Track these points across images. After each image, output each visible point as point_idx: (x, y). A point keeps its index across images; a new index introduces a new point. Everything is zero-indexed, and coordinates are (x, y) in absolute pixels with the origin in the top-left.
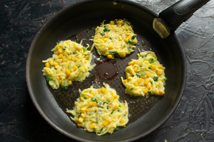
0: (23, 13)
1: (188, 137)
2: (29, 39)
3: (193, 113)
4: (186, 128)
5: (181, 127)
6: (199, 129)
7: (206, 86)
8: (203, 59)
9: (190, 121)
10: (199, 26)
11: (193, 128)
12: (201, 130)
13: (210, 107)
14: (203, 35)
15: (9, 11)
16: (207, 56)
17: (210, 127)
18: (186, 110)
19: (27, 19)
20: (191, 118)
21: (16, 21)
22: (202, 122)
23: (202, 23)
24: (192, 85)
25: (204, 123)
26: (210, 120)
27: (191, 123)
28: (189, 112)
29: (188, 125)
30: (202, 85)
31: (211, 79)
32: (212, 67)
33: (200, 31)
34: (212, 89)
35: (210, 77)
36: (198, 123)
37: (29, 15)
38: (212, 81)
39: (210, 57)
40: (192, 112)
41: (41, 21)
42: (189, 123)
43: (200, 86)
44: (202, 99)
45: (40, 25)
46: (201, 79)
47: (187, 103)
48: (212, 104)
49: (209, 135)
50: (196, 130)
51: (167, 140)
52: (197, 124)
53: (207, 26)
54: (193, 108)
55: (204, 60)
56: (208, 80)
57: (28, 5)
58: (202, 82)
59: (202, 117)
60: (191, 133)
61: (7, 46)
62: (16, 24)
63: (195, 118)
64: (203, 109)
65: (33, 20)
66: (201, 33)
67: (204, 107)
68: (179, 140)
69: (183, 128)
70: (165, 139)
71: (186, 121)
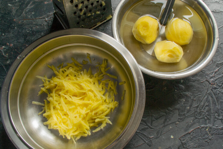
0: (27, 11)
1: (194, 132)
2: (34, 38)
3: (198, 109)
4: (192, 123)
5: (187, 122)
6: (204, 124)
7: (210, 80)
9: (195, 117)
11: (199, 123)
12: (206, 125)
13: (214, 102)
15: (13, 10)
17: (216, 122)
18: (191, 106)
19: (31, 17)
20: (196, 113)
21: (21, 20)
22: (207, 117)
24: (196, 80)
25: (209, 118)
26: (215, 115)
27: (196, 118)
28: (194, 107)
29: (194, 120)
30: (206, 80)
31: (215, 74)
32: (215, 62)
34: (216, 84)
35: (213, 72)
36: (204, 118)
37: (33, 13)
38: (215, 76)
40: (197, 107)
41: (45, 19)
42: (194, 118)
43: (204, 81)
44: (206, 94)
45: (44, 23)
46: (205, 74)
47: (192, 99)
48: (216, 98)
49: (215, 130)
50: (202, 125)
51: (173, 135)
52: (202, 119)
54: (197, 103)
56: (212, 75)
57: (31, 3)
58: (206, 77)
59: (206, 112)
60: (197, 128)
61: (12, 45)
62: (20, 22)
63: (200, 113)
64: (207, 104)
65: (37, 18)
67: (209, 102)
68: (185, 135)
69: (189, 124)
70: (171, 135)
71: (191, 117)
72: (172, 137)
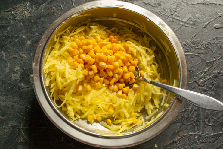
1: (180, 140)
3: (186, 114)
4: (178, 130)
5: (173, 129)
6: (193, 131)
7: (199, 82)
8: (195, 51)
9: (182, 123)
10: (189, 14)
11: (186, 130)
12: (195, 132)
14: (194, 24)
16: (200, 48)
17: (205, 129)
20: (183, 119)
22: (196, 124)
23: (192, 10)
25: (198, 124)
26: (205, 121)
27: (184, 124)
28: (181, 112)
29: (181, 127)
30: (195, 82)
31: (204, 74)
32: (205, 61)
33: (190, 20)
34: (205, 85)
35: (203, 72)
36: (192, 124)
38: (205, 77)
39: (202, 49)
40: (185, 112)
41: (11, 13)
42: (181, 124)
43: (192, 83)
45: (10, 17)
46: (193, 75)
49: (204, 138)
50: (190, 132)
51: (157, 144)
52: (191, 126)
53: (198, 14)
54: (185, 108)
55: (196, 53)
58: (194, 78)
59: (195, 117)
60: (184, 136)
63: (188, 119)
64: (196, 108)
65: (2, 11)
66: (191, 23)
68: (170, 144)
69: (175, 131)
70: (155, 144)
71: (178, 123)
72: (156, 146)
